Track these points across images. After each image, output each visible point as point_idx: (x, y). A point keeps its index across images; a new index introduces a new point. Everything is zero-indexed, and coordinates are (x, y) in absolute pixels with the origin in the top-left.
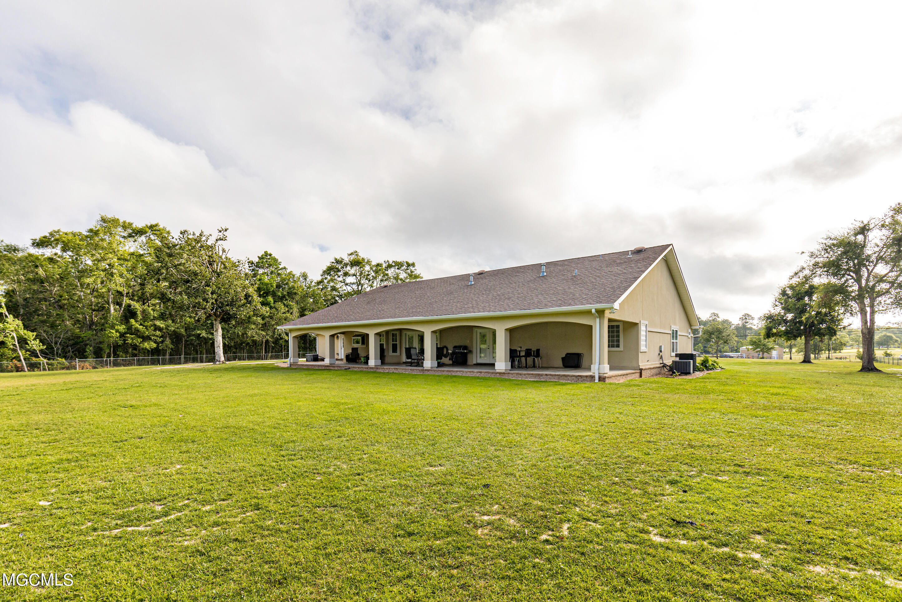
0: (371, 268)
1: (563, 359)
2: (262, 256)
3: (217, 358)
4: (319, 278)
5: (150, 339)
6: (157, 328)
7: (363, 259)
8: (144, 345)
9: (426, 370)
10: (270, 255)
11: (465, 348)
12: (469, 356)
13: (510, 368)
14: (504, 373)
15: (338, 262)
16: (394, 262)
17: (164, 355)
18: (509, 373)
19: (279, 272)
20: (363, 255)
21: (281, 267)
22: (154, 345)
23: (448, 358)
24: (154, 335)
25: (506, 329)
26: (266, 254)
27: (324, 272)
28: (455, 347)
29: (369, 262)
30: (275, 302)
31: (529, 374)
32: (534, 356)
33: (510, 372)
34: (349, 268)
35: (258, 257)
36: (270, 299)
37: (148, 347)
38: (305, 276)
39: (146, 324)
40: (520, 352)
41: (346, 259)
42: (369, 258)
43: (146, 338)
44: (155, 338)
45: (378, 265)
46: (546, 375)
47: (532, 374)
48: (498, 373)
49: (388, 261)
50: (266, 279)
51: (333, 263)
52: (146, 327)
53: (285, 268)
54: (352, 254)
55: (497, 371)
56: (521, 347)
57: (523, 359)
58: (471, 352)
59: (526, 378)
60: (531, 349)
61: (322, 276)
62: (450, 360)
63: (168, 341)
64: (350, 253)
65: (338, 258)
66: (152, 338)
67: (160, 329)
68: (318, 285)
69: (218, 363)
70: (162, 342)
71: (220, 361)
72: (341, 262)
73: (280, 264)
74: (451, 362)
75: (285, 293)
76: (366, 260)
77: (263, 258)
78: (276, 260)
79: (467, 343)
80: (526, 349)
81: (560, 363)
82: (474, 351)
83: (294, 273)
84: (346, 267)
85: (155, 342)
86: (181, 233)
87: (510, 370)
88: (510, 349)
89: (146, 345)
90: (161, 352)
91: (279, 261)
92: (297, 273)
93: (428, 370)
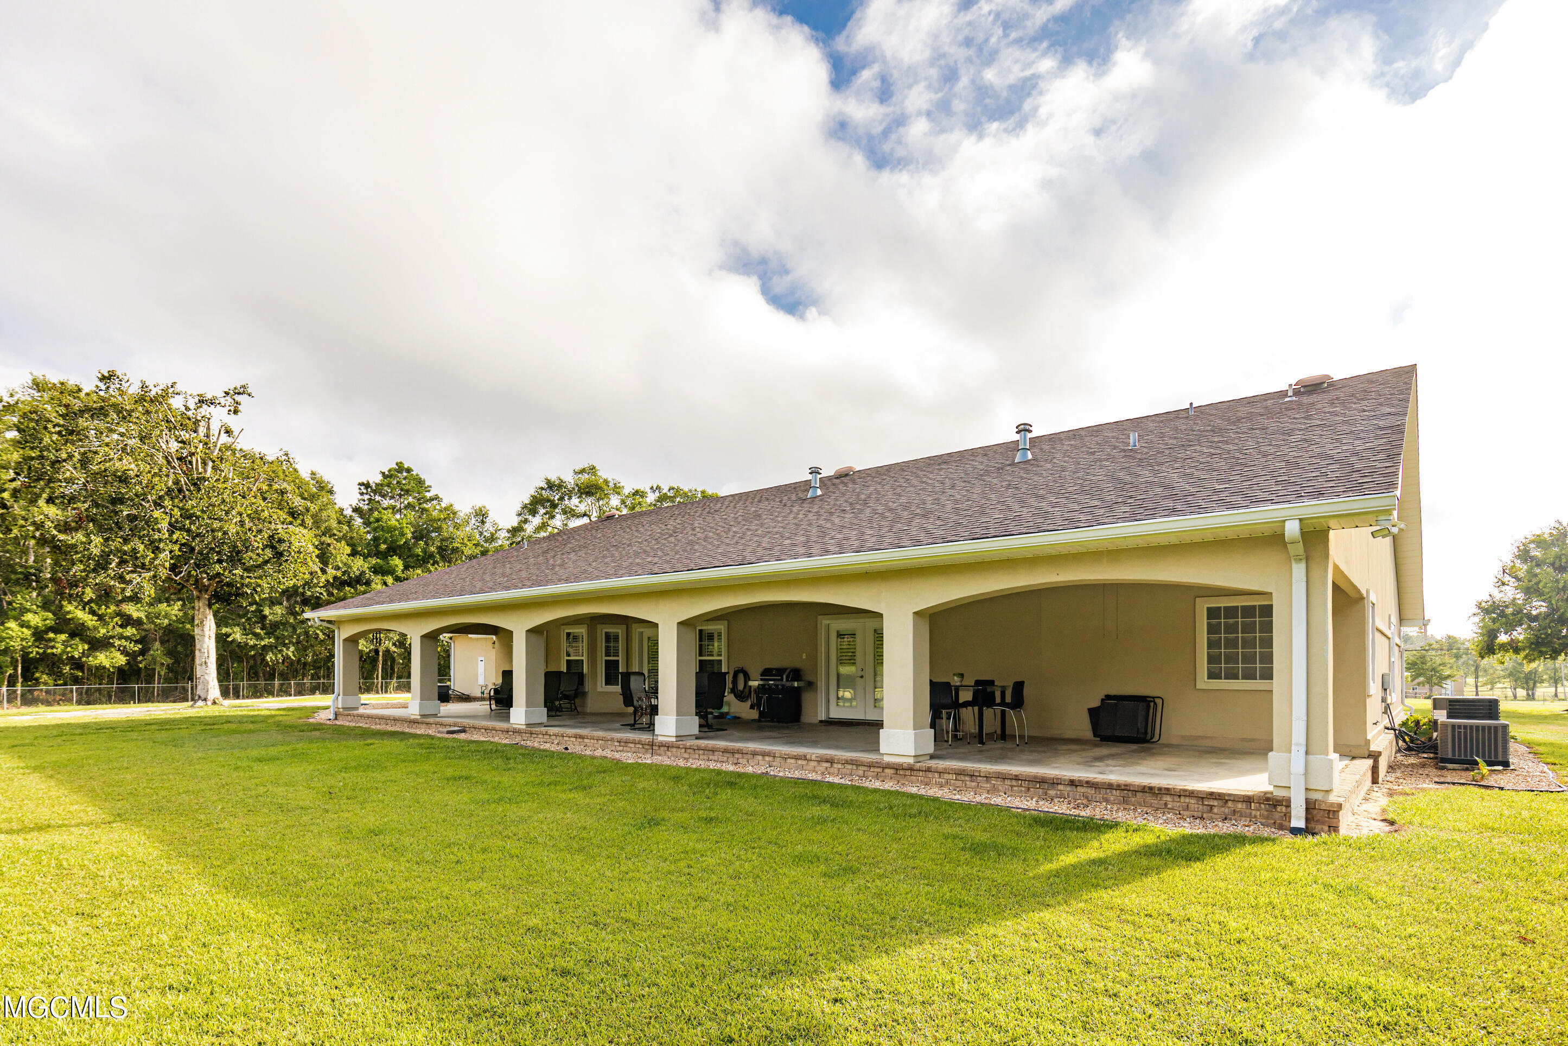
0: (623, 502)
1: (1092, 712)
2: (390, 471)
3: (199, 691)
4: (514, 522)
5: (113, 645)
6: (127, 621)
7: (606, 482)
8: (96, 658)
9: (661, 745)
10: (409, 470)
11: (796, 674)
12: (807, 698)
13: (931, 749)
14: (911, 769)
15: (551, 486)
16: (671, 489)
17: (150, 679)
18: (929, 770)
19: (425, 505)
20: (604, 473)
21: (428, 495)
22: (121, 660)
23: (749, 703)
24: (121, 637)
25: (916, 614)
26: (400, 468)
27: (525, 507)
28: (767, 672)
29: (617, 489)
30: (406, 567)
31: (1003, 777)
32: (1003, 703)
33: (934, 763)
34: (575, 501)
35: (383, 473)
36: (397, 562)
37: (106, 663)
38: (482, 515)
39: (103, 610)
40: (957, 689)
41: (570, 479)
42: (618, 479)
43: (98, 645)
44: (124, 642)
45: (636, 493)
46: (1072, 783)
47: (1016, 778)
48: (889, 766)
49: (658, 488)
50: (393, 520)
51: (542, 489)
52: (101, 618)
53: (436, 498)
54: (582, 471)
55: (887, 759)
56: (962, 676)
57: (969, 715)
58: (811, 685)
59: (994, 790)
60: (992, 683)
61: (519, 515)
62: (752, 707)
63: (157, 650)
64: (578, 468)
65: (553, 478)
66: (117, 643)
67: (138, 623)
68: (514, 536)
69: (200, 703)
70: (143, 652)
71: (205, 700)
72: (560, 486)
73: (428, 489)
74: (754, 714)
75: (432, 549)
76: (611, 485)
77: (391, 476)
78: (420, 482)
79: (798, 660)
80: (978, 683)
81: (1083, 728)
82: (821, 684)
83: (456, 507)
84: (570, 498)
85: (124, 652)
86: (103, 378)
87: (932, 757)
88: (931, 681)
89: (102, 659)
90: (143, 674)
91: (427, 484)
92: (464, 508)
93: (668, 746)
